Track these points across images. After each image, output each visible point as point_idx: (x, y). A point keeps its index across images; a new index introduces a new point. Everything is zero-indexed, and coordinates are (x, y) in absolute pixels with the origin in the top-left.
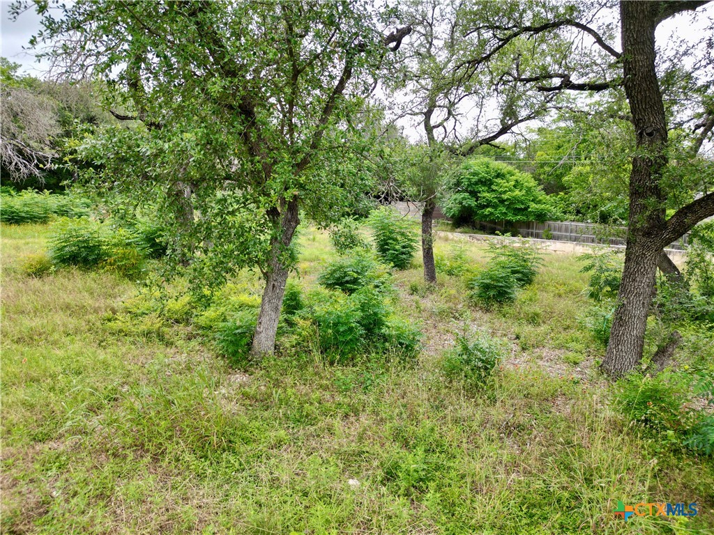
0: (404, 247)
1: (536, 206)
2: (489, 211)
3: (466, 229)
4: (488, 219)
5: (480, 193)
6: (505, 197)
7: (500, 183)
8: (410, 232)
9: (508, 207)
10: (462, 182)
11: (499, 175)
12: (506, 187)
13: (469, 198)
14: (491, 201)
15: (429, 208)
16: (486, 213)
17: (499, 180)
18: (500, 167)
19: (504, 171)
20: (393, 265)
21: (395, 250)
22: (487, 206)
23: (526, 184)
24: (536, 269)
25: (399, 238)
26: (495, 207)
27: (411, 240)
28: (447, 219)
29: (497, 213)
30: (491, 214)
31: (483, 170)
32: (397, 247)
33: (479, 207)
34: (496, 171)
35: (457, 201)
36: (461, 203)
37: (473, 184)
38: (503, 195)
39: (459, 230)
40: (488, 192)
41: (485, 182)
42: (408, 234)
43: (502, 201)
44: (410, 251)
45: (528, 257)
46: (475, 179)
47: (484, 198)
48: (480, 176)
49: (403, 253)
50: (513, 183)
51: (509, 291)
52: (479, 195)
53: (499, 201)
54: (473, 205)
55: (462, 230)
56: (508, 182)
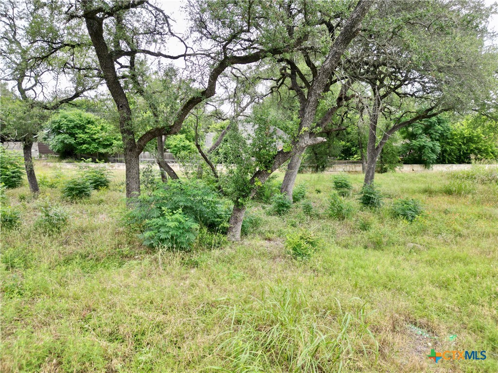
0: (13, 173)
1: (117, 142)
2: (85, 147)
3: (70, 160)
4: (85, 152)
5: (77, 134)
6: (95, 137)
7: (91, 128)
8: (18, 162)
9: (99, 143)
10: (62, 127)
11: (89, 122)
12: (96, 130)
13: (69, 138)
14: (86, 140)
15: (27, 144)
16: (83, 148)
17: (90, 126)
18: (90, 117)
19: (93, 119)
20: (4, 184)
21: (6, 175)
22: (84, 143)
23: (109, 128)
24: (109, 179)
25: (9, 166)
26: (89, 143)
27: (20, 168)
28: (55, 154)
29: (91, 148)
30: (87, 148)
31: (77, 118)
32: (7, 173)
33: (78, 144)
34: (87, 119)
35: (60, 140)
36: (62, 142)
37: (71, 128)
38: (93, 136)
39: (64, 161)
40: (83, 134)
41: (80, 127)
42: (17, 163)
43: (94, 140)
44: (19, 175)
45: (104, 172)
46: (71, 125)
47: (80, 138)
48: (75, 122)
49: (13, 177)
50: (100, 127)
51: (85, 190)
52: (76, 136)
53: (92, 140)
54: (73, 143)
55: (67, 160)
56: (96, 127)
